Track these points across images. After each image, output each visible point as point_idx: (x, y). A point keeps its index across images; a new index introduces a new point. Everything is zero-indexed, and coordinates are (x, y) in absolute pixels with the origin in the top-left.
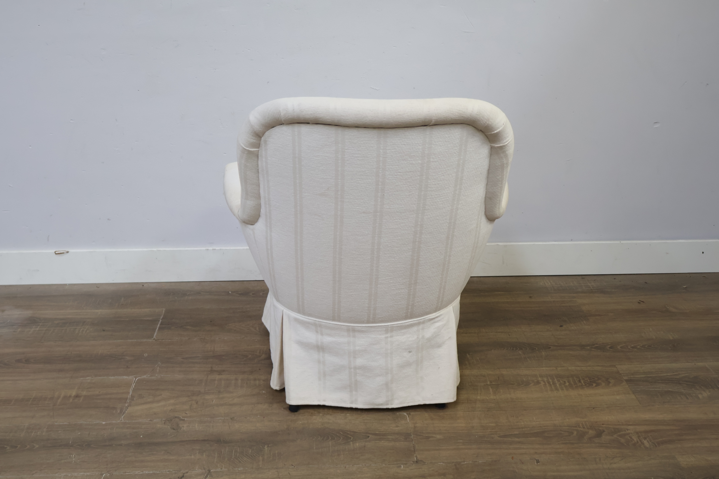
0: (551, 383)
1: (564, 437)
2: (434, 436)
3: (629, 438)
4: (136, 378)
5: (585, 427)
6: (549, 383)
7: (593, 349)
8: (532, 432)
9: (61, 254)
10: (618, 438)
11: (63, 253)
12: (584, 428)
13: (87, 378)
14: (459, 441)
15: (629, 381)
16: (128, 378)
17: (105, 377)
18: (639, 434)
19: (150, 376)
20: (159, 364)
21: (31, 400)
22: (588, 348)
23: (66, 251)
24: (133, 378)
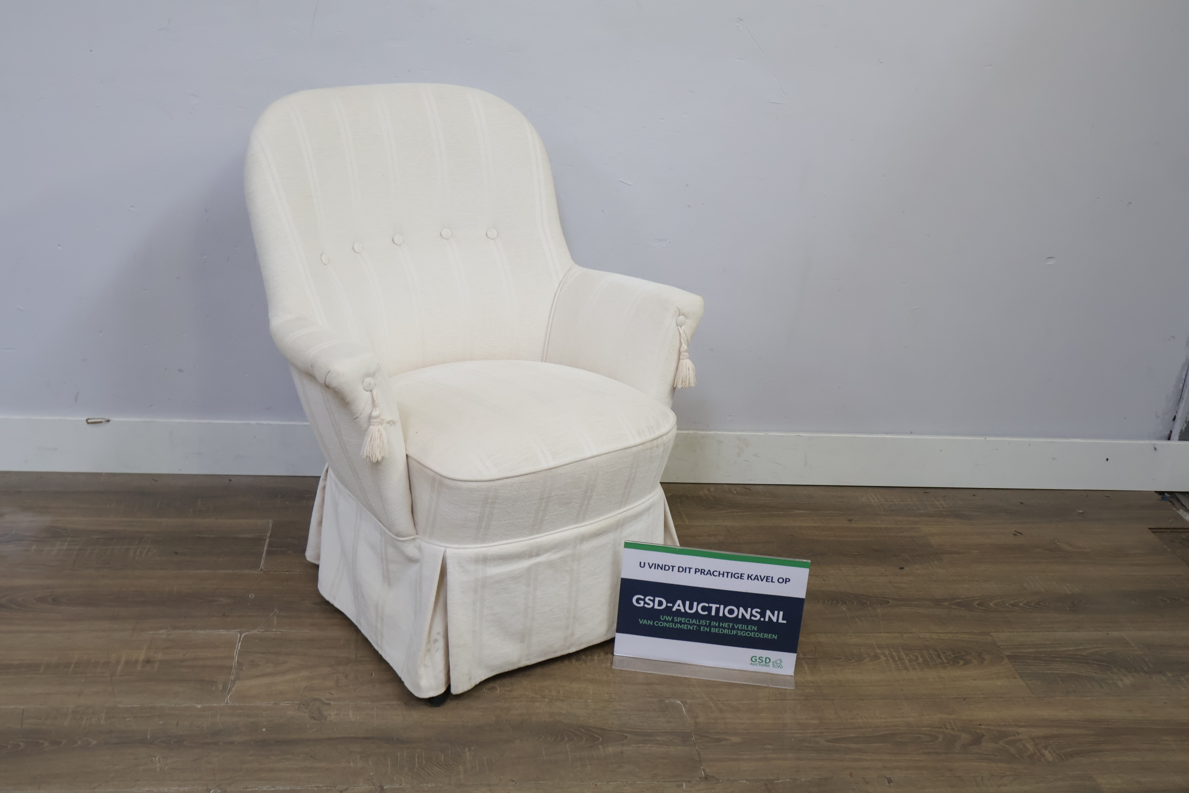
0: (897, 659)
1: (925, 744)
2: (727, 737)
3: (1022, 747)
4: (241, 633)
5: (956, 729)
6: (893, 658)
7: (953, 607)
8: (876, 734)
9: (96, 425)
10: (1006, 746)
11: (101, 422)
12: (953, 729)
13: (163, 631)
14: (766, 747)
15: (1012, 658)
16: (227, 633)
17: (190, 631)
18: (1036, 740)
19: (263, 632)
20: (276, 612)
21: (72, 666)
22: (946, 604)
23: (106, 419)
24: (237, 634)
